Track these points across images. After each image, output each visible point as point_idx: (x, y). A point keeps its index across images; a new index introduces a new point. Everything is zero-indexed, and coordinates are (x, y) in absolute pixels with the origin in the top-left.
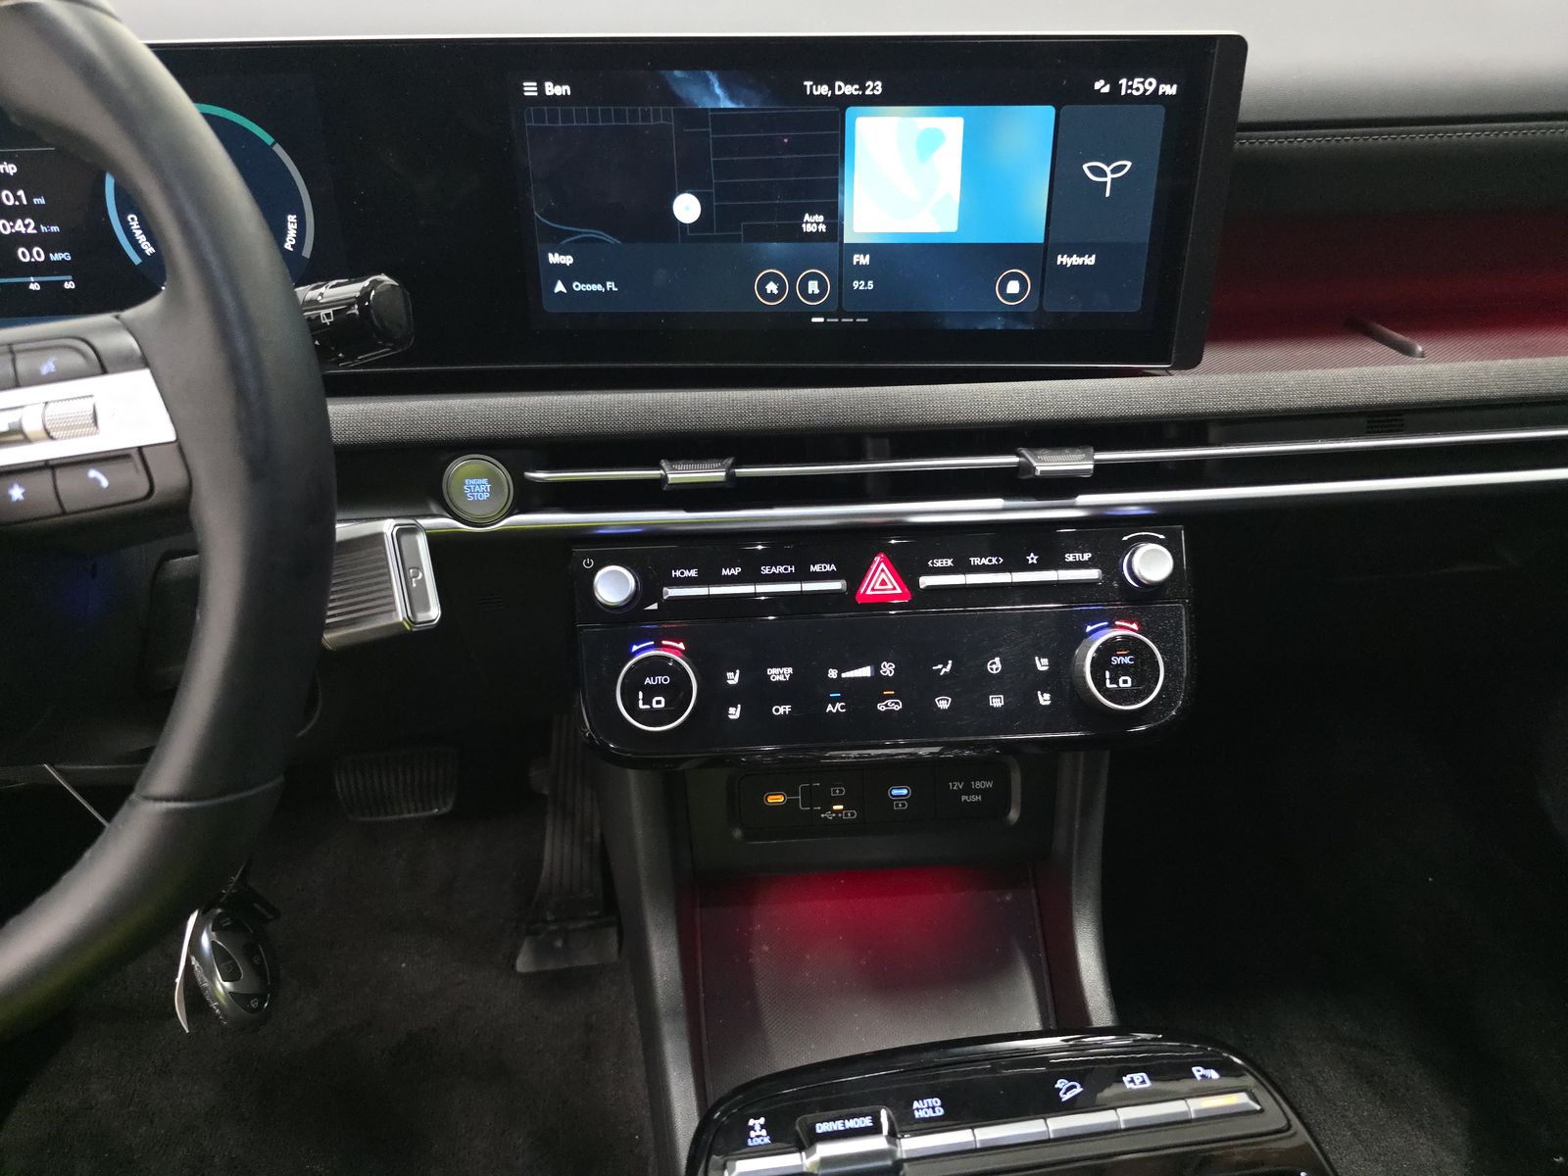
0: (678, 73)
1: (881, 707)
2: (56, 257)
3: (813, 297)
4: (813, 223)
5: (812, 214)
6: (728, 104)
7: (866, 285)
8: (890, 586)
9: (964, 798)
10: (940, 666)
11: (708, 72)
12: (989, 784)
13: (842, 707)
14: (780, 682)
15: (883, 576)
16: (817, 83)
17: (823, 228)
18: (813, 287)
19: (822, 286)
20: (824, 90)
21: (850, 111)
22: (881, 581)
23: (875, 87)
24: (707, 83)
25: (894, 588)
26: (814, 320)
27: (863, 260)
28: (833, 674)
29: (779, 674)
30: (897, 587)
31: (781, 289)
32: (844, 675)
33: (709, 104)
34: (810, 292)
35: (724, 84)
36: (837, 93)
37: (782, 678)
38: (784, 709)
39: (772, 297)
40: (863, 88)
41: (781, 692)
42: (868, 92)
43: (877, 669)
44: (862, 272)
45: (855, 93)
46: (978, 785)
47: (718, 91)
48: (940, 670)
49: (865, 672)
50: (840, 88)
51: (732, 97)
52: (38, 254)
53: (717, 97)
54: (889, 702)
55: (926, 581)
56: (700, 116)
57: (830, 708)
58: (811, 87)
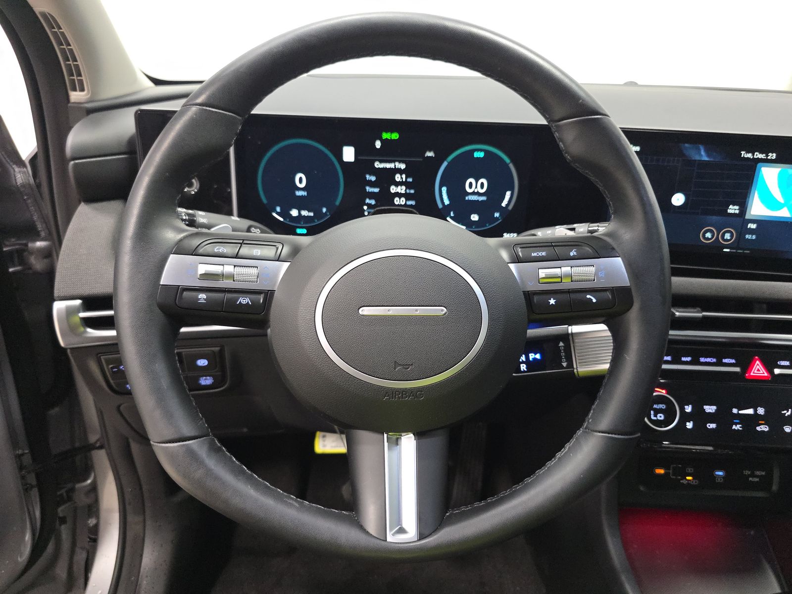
0: (687, 145)
1: (758, 429)
2: (409, 203)
3: (727, 240)
4: (733, 209)
5: (734, 205)
6: (706, 159)
7: (752, 237)
8: (761, 372)
9: (750, 479)
10: (785, 412)
11: (700, 145)
12: (763, 473)
13: (740, 427)
14: (710, 413)
15: (758, 367)
16: (748, 152)
17: (737, 212)
18: (727, 236)
19: (732, 236)
20: (749, 155)
21: (759, 165)
22: (758, 370)
23: (773, 156)
24: (699, 150)
25: (764, 373)
26: (725, 250)
27: (753, 226)
28: (735, 411)
29: (710, 409)
30: (765, 372)
31: (713, 236)
32: (740, 412)
33: (697, 158)
34: (725, 238)
35: (706, 151)
36: (755, 157)
37: (711, 411)
38: (712, 426)
39: (708, 239)
40: (767, 156)
41: (711, 418)
42: (769, 158)
43: (756, 411)
44: (751, 232)
45: (764, 158)
46: (758, 473)
47: (703, 153)
48: (785, 414)
49: (750, 411)
50: (757, 155)
51: (708, 156)
52: (402, 201)
53: (702, 155)
54: (762, 426)
55: (777, 371)
56: (691, 163)
57: (734, 427)
58: (744, 154)
